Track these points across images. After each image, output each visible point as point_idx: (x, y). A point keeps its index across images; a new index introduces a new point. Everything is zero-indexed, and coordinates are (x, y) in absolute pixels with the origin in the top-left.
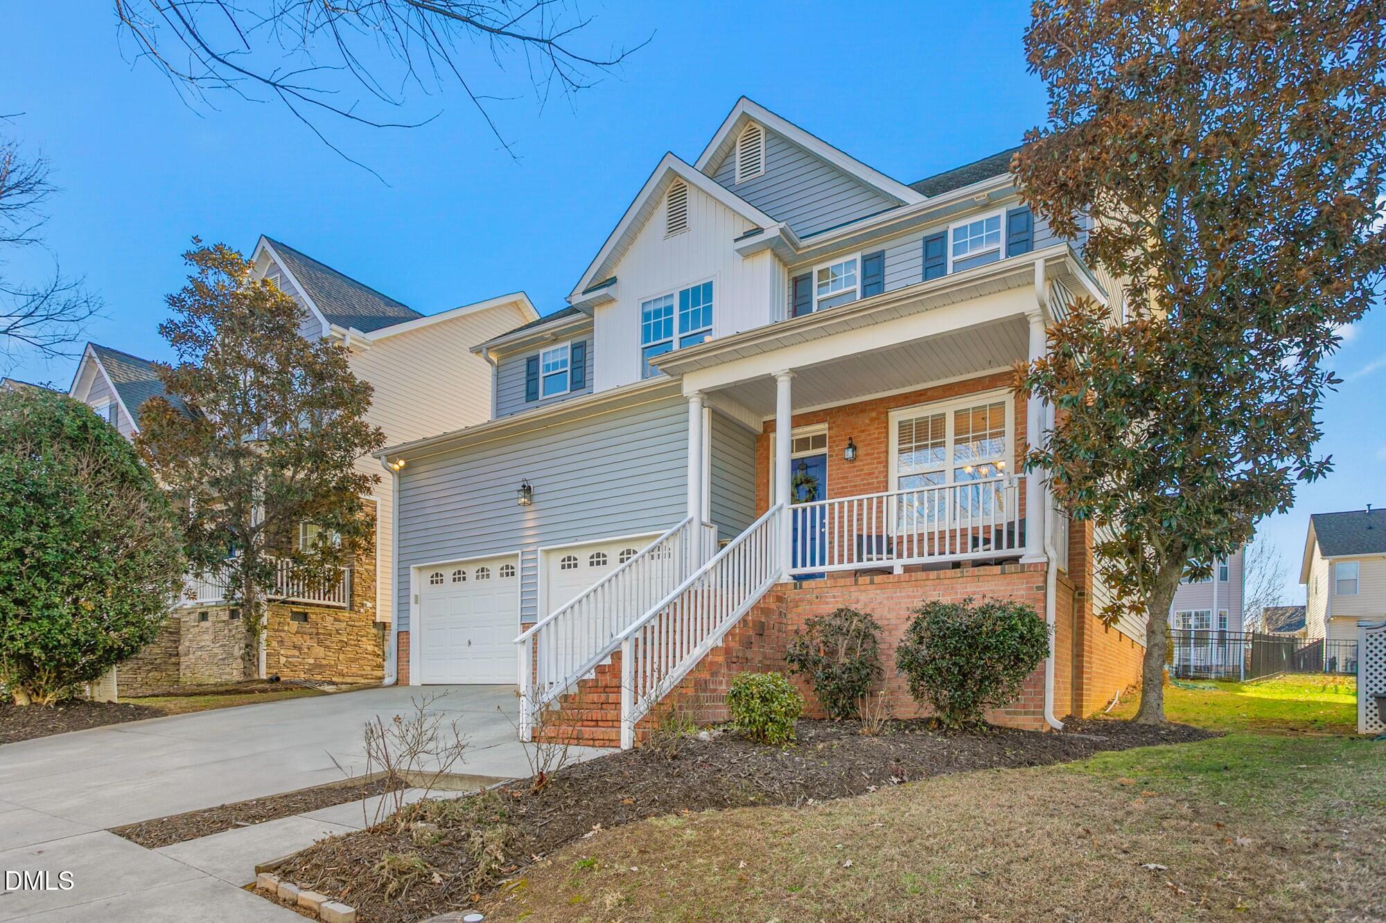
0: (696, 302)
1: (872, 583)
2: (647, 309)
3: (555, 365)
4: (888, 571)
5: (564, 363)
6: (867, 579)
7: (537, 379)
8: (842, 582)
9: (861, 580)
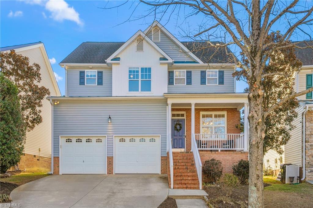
0: (146, 72)
1: (215, 153)
2: (130, 69)
3: (91, 76)
4: (217, 151)
5: (95, 76)
6: (214, 152)
7: (84, 79)
8: (208, 152)
9: (213, 152)
